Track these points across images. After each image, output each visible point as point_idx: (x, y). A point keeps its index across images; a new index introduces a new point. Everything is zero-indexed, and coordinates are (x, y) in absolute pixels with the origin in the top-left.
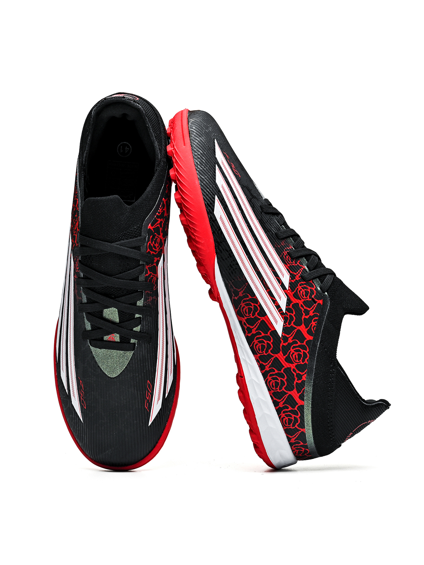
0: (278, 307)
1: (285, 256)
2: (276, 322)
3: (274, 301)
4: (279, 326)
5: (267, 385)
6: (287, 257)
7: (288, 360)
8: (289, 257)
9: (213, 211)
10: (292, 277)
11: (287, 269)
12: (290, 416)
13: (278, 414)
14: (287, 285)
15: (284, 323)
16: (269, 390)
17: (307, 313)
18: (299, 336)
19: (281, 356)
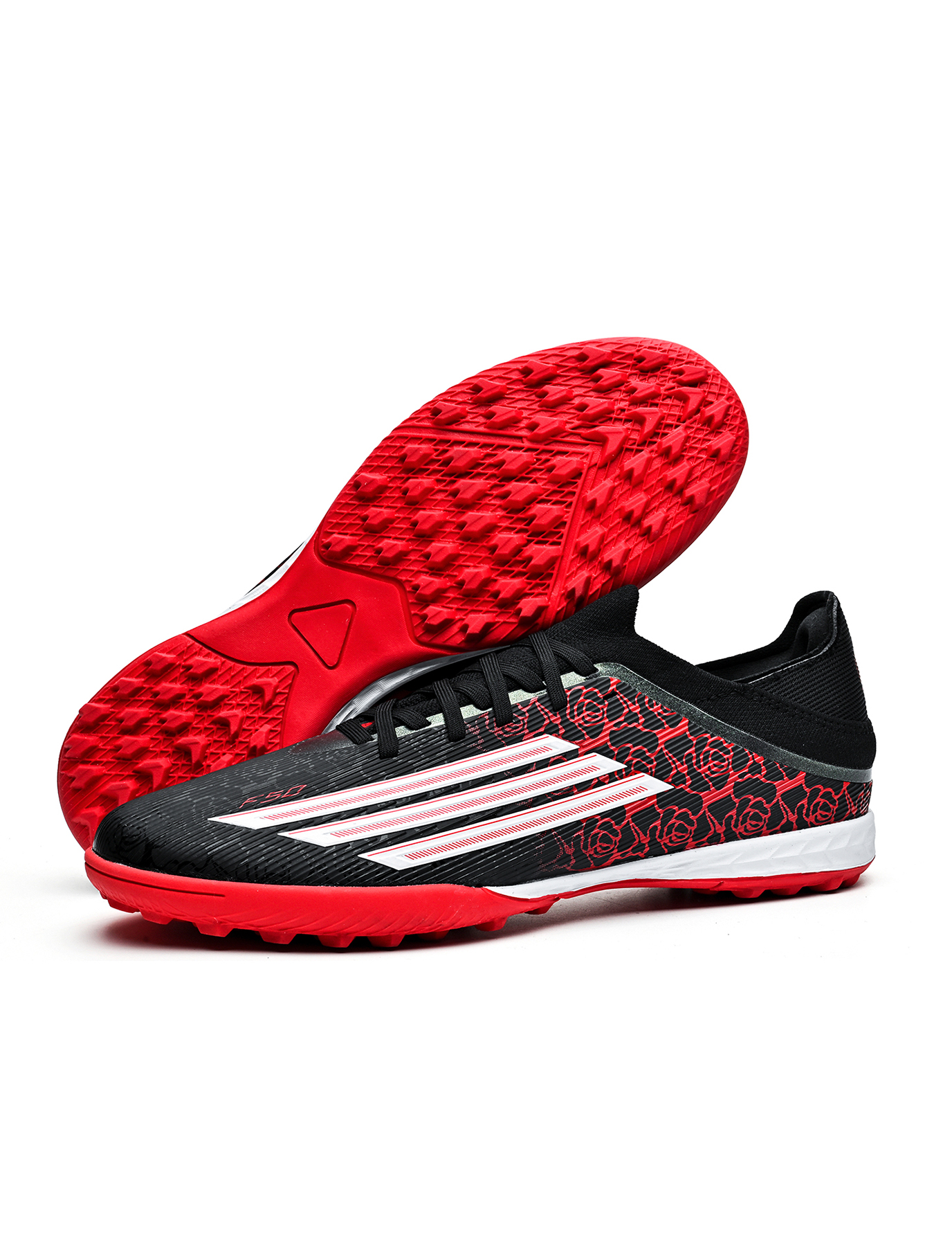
0: (612, 777)
1: (506, 733)
2: (641, 789)
3: (599, 782)
4: (650, 786)
5: (750, 837)
6: (508, 729)
7: (720, 782)
8: (508, 726)
9: (394, 870)
10: (552, 730)
11: (534, 736)
12: (818, 804)
13: (806, 827)
14: (569, 746)
15: (646, 771)
16: (759, 835)
17: (632, 717)
18: (677, 745)
19: (709, 797)
